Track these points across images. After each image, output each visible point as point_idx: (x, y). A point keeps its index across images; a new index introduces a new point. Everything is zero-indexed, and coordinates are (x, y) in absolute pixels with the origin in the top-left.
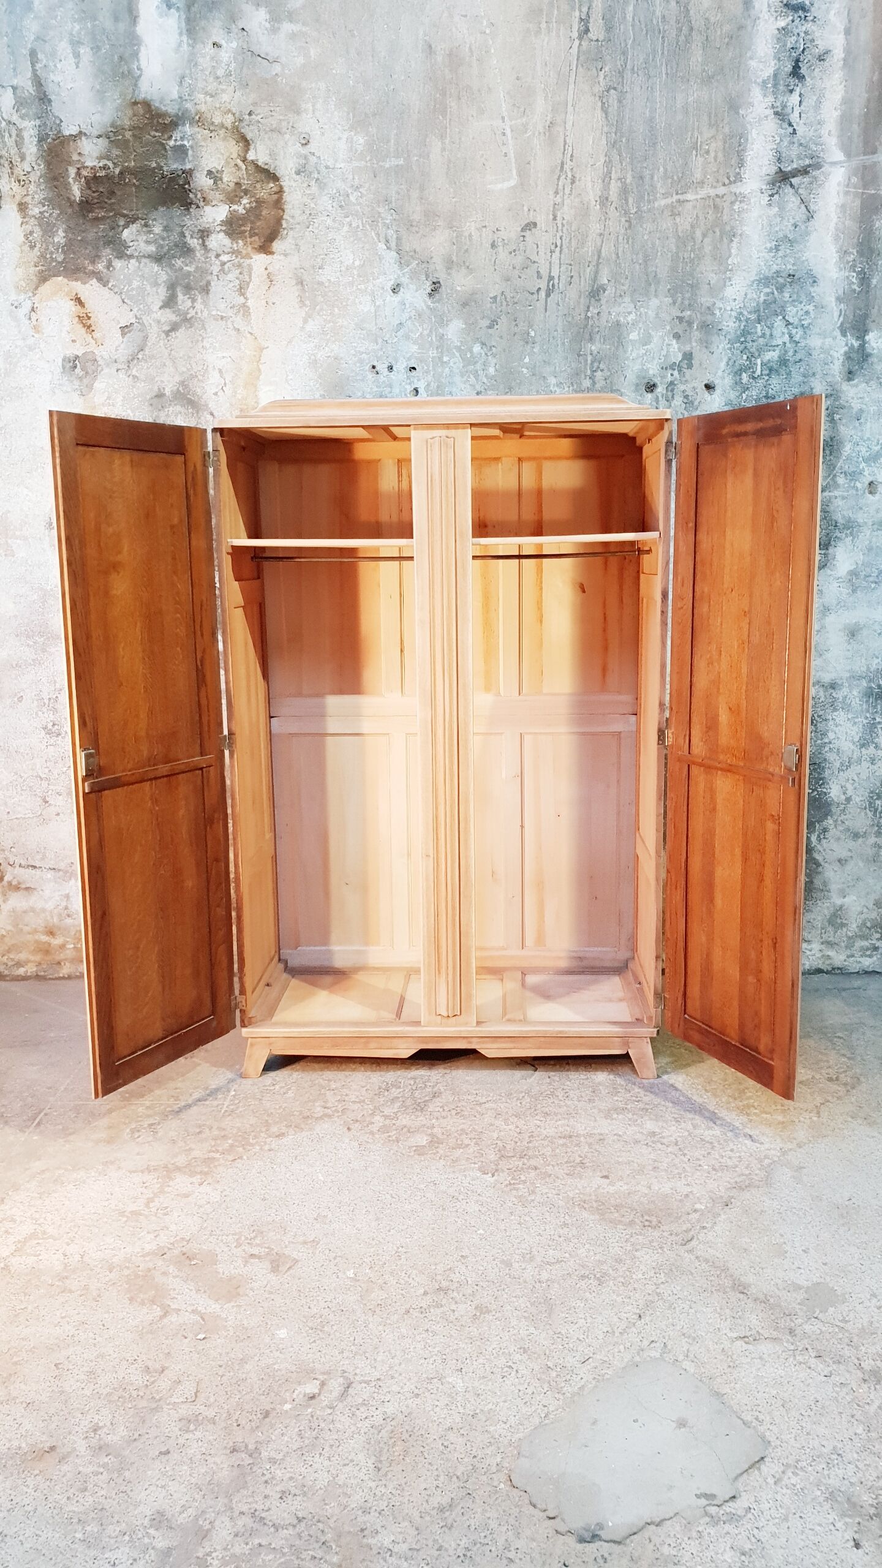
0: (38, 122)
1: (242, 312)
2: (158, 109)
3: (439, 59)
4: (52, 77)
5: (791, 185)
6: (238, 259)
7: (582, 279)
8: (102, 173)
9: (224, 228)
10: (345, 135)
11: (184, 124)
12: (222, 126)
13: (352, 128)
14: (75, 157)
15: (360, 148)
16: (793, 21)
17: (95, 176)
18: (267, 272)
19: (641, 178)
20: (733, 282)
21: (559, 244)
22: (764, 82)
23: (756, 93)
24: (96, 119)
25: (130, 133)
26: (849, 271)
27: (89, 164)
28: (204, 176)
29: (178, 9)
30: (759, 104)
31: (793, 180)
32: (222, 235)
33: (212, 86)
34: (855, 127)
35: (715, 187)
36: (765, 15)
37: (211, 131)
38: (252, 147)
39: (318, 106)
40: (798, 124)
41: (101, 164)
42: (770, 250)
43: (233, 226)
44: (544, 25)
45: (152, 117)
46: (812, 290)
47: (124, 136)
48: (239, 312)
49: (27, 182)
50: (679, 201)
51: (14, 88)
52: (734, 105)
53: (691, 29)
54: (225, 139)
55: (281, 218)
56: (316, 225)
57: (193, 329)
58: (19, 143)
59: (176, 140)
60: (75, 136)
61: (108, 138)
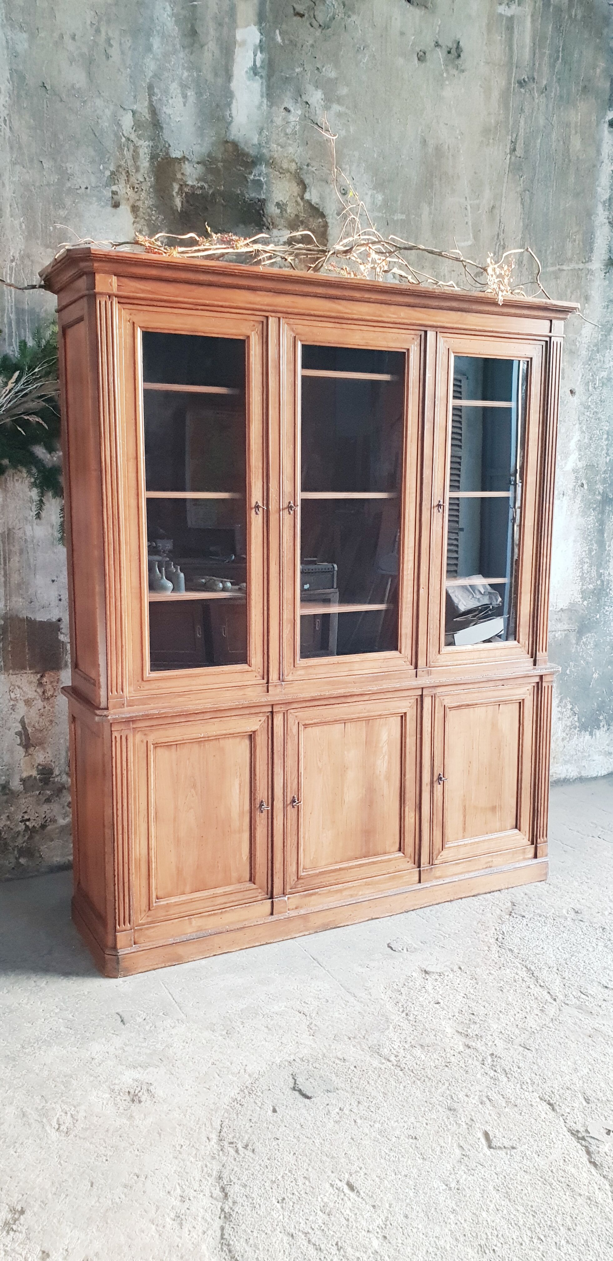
0: (151, 144)
2: (243, 149)
3: (430, 150)
4: (164, 109)
8: (199, 192)
10: (370, 193)
11: (261, 164)
12: (288, 171)
13: (374, 188)
14: (179, 176)
15: (379, 203)
17: (193, 193)
19: (540, 251)
22: (604, 202)
23: (600, 209)
24: (197, 148)
25: (222, 164)
27: (190, 183)
28: (273, 206)
29: (261, 77)
30: (602, 215)
33: (282, 140)
35: (578, 263)
36: (606, 161)
37: (281, 173)
38: (308, 190)
39: (354, 168)
41: (199, 185)
42: (605, 307)
44: (491, 141)
45: (238, 155)
47: (217, 165)
49: (140, 189)
50: (559, 269)
51: (134, 112)
52: (589, 214)
53: (570, 161)
54: (290, 181)
58: (135, 157)
59: (255, 175)
60: (180, 159)
61: (205, 165)
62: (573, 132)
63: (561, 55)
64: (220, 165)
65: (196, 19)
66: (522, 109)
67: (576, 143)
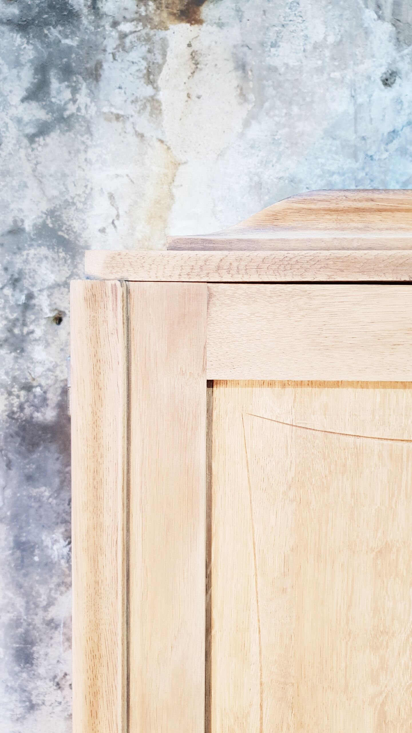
1: (149, 108)
6: (147, 30)
18: (190, 50)
48: (145, 107)
57: (72, 134)
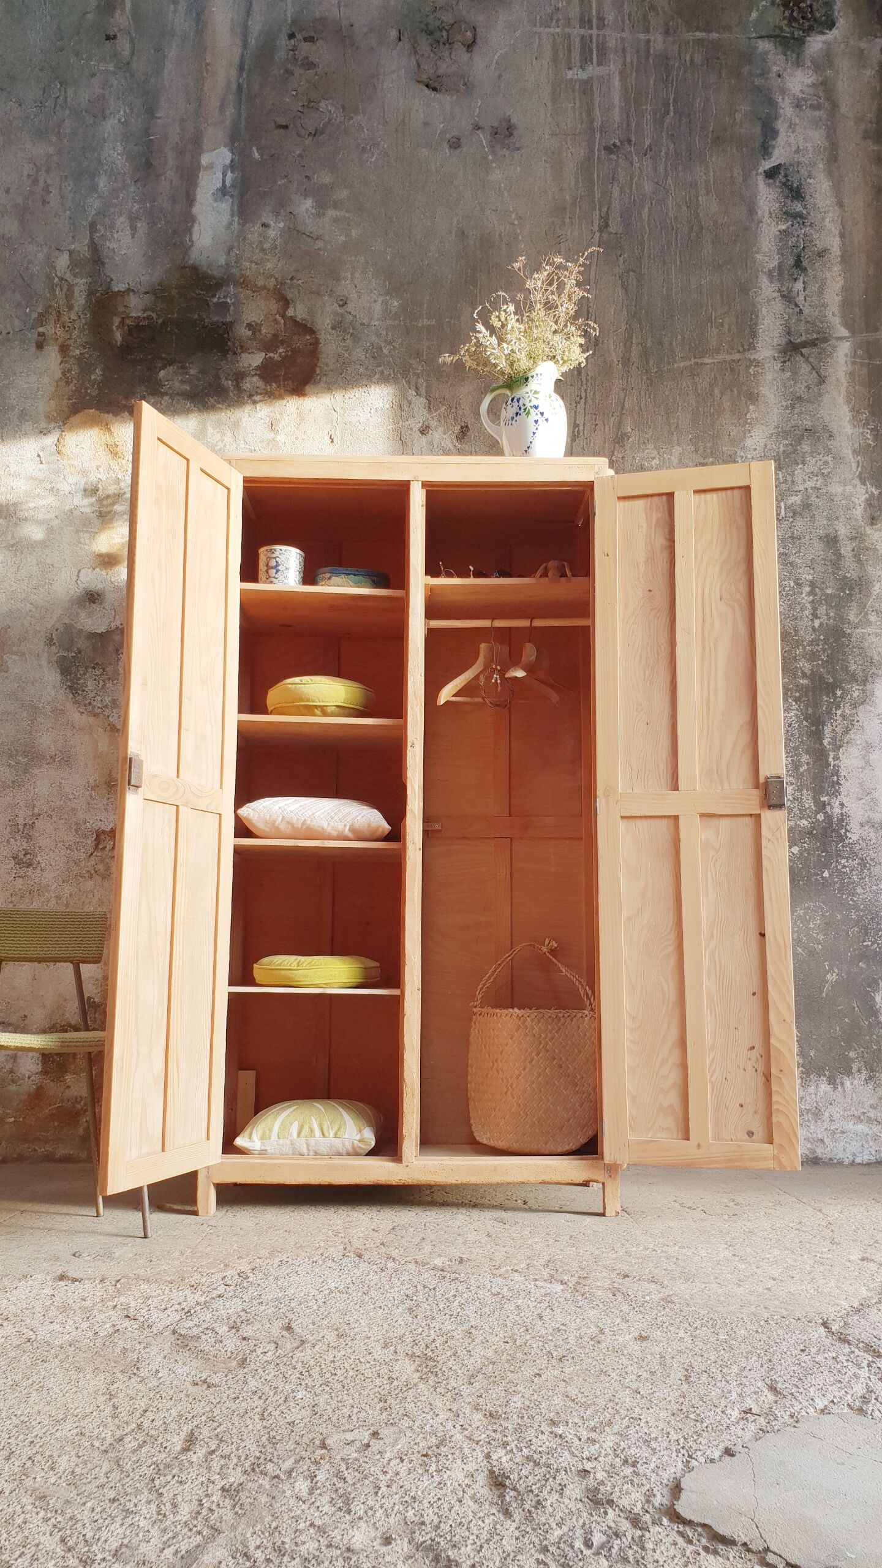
0: (89, 280)
2: (205, 272)
3: (472, 242)
4: (108, 244)
5: (802, 355)
7: (607, 427)
8: (145, 323)
9: (258, 372)
10: (381, 299)
11: (228, 285)
12: (264, 287)
13: (387, 294)
14: (121, 309)
15: (394, 310)
16: (792, 225)
17: (138, 325)
19: (661, 343)
20: (753, 434)
21: (583, 395)
22: (770, 271)
23: (764, 281)
24: (147, 278)
25: (176, 291)
26: (863, 428)
27: (134, 315)
28: (242, 328)
29: (232, 196)
30: (767, 289)
31: (804, 351)
32: (255, 379)
33: (258, 256)
34: (857, 310)
35: (731, 354)
36: (767, 219)
38: (291, 306)
39: (357, 275)
40: (804, 306)
41: (145, 315)
42: (787, 408)
43: (267, 372)
44: (567, 220)
45: (198, 279)
46: (829, 443)
47: (170, 293)
49: (72, 328)
50: (697, 364)
51: (71, 252)
52: (745, 288)
53: (702, 228)
54: (266, 299)
55: (316, 365)
56: (349, 372)
58: (70, 294)
59: (219, 298)
60: (123, 292)
61: (154, 294)
62: (703, 192)
63: (672, 108)
64: (174, 292)
65: (152, 152)
66: (613, 178)
67: (710, 205)
